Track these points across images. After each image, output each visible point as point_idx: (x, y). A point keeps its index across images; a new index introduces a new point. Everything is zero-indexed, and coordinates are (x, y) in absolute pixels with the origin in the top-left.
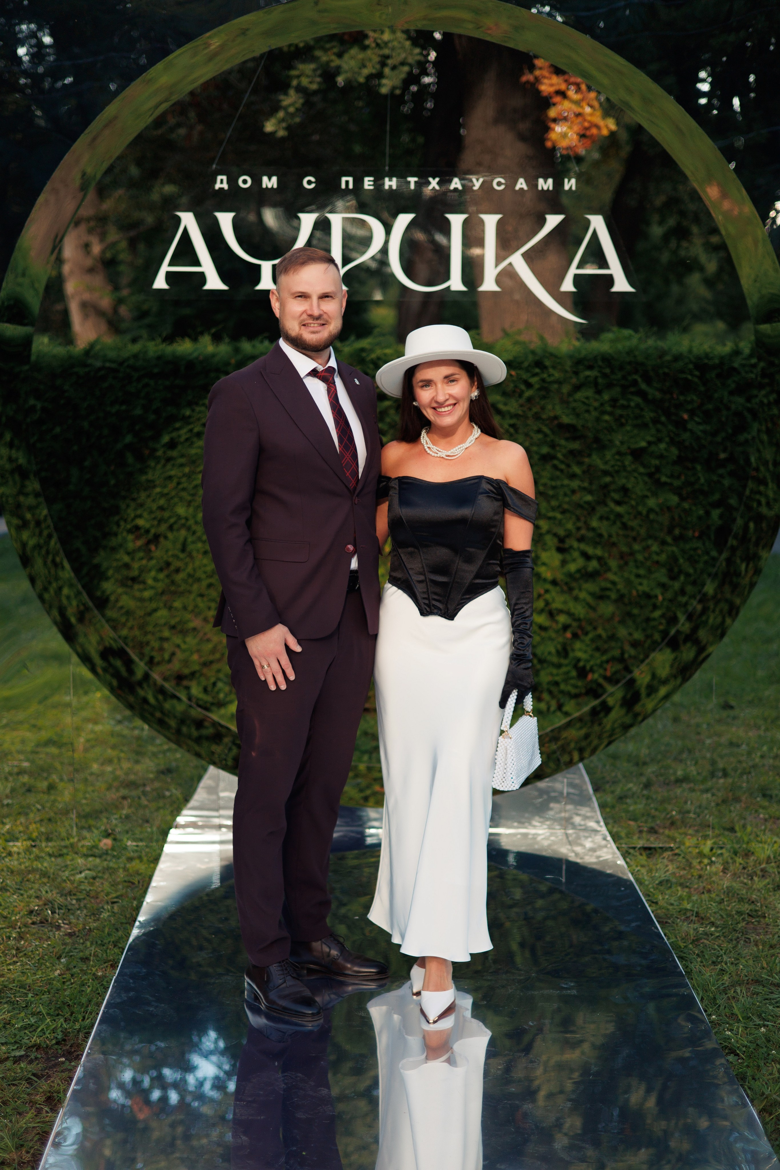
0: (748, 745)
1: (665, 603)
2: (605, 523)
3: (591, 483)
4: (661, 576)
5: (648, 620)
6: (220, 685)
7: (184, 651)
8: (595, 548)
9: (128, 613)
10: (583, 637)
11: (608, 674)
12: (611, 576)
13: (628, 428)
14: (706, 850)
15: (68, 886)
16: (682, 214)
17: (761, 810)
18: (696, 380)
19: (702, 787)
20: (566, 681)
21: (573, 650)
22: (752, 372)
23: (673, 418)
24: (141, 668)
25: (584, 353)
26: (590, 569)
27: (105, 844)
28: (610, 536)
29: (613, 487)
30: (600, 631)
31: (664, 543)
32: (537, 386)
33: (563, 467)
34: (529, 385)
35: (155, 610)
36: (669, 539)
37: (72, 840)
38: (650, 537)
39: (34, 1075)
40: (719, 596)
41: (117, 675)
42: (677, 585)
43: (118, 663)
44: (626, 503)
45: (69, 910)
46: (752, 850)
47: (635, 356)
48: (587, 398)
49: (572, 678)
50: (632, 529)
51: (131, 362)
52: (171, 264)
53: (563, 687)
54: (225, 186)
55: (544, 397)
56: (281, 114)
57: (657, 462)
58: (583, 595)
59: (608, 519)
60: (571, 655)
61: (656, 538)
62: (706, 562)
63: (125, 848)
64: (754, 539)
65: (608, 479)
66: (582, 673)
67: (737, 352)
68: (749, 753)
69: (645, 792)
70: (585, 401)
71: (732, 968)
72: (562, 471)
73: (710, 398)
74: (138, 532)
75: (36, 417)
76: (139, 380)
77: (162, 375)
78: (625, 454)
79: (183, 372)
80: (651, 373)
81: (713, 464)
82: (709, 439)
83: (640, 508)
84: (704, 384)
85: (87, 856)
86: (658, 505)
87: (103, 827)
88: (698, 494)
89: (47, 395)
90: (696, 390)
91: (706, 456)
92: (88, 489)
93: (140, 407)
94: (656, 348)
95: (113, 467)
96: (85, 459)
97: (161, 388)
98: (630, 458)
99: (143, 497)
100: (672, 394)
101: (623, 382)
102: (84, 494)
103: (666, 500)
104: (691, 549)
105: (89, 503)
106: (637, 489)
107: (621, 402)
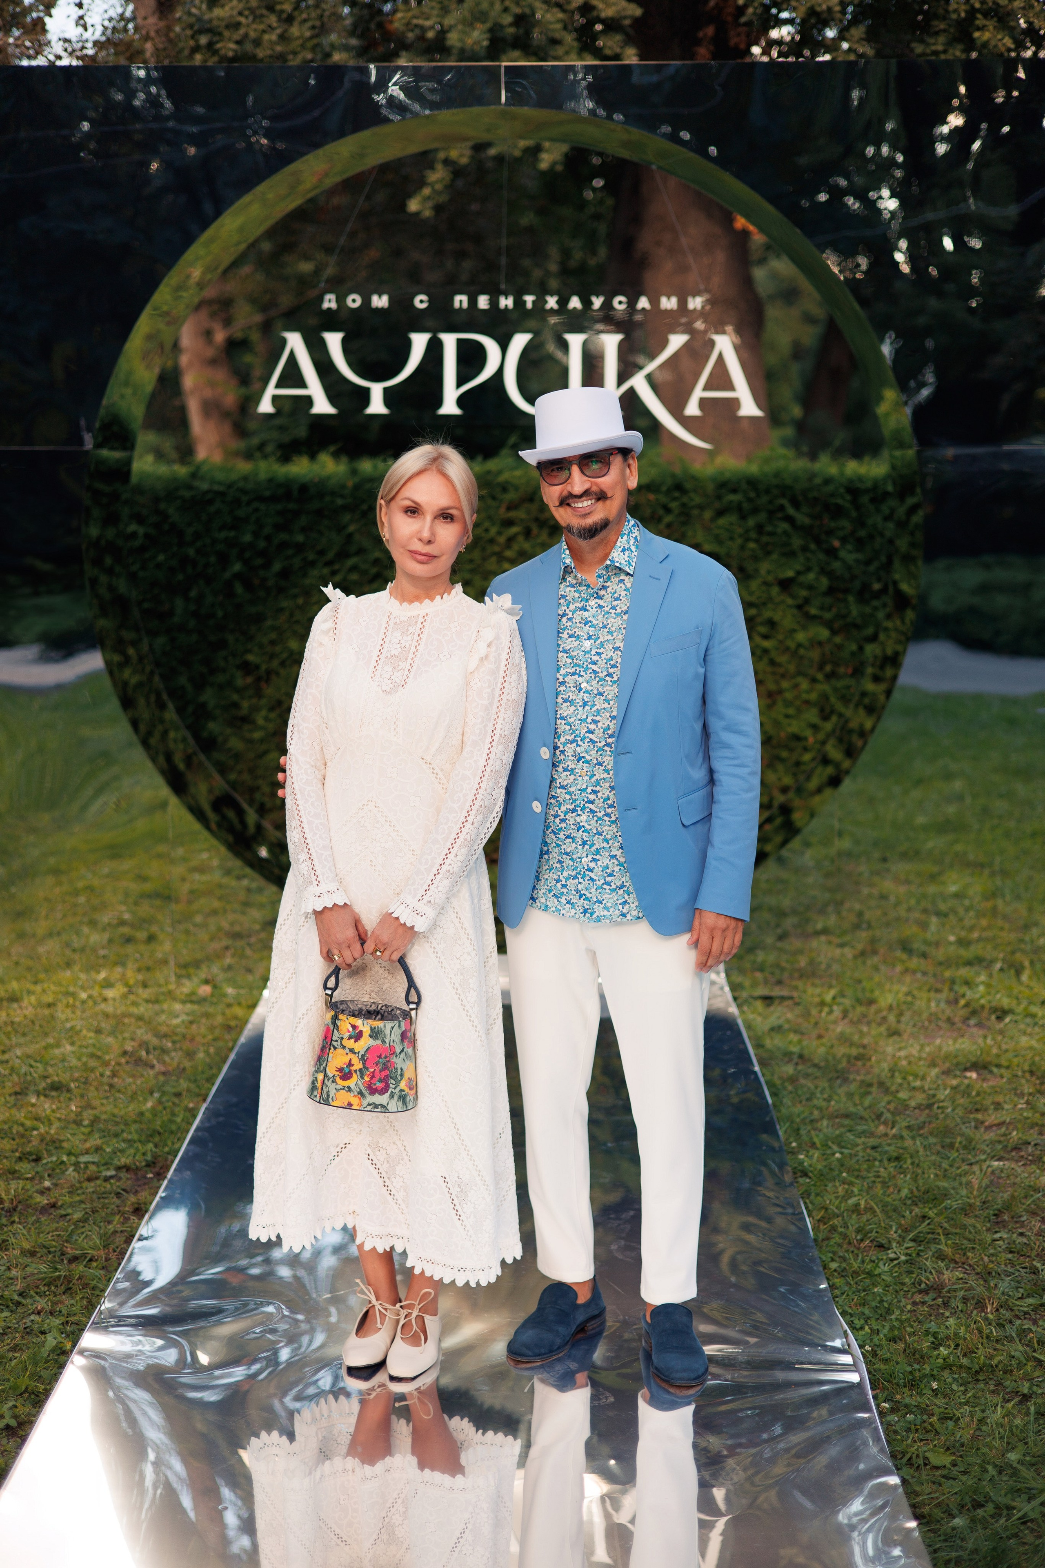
0: (896, 898)
1: (817, 745)
4: (812, 715)
9: (237, 756)
13: (775, 556)
14: (828, 999)
15: (164, 1029)
17: (898, 964)
18: (847, 505)
19: (839, 940)
23: (824, 545)
24: (252, 817)
27: (204, 991)
29: (759, 620)
31: (814, 680)
32: (677, 511)
34: (668, 510)
35: (265, 753)
36: (820, 676)
37: (170, 988)
38: (800, 673)
39: (124, 1190)
41: (231, 829)
42: (828, 725)
43: (231, 814)
45: (164, 1051)
46: (875, 998)
47: (782, 479)
48: (731, 524)
50: (779, 665)
51: (241, 484)
52: (278, 385)
54: (333, 305)
55: (684, 523)
56: (426, 191)
57: (806, 593)
61: (805, 676)
63: (225, 995)
65: (754, 612)
68: (896, 906)
69: (779, 944)
73: (863, 525)
74: (247, 668)
75: (137, 543)
76: (249, 503)
77: (273, 499)
78: (772, 585)
79: (296, 495)
80: (800, 497)
81: (867, 596)
82: (861, 569)
83: (788, 643)
84: (857, 509)
85: (185, 1002)
86: (808, 639)
87: (203, 976)
88: (850, 628)
89: (150, 520)
90: (847, 515)
91: (859, 587)
92: (194, 621)
93: (249, 533)
94: (806, 469)
95: (220, 598)
96: (191, 589)
97: (272, 512)
98: (777, 588)
99: (253, 630)
100: (822, 519)
101: (769, 507)
102: (190, 626)
103: (816, 634)
104: (844, 687)
105: (195, 637)
106: (785, 623)
107: (768, 528)
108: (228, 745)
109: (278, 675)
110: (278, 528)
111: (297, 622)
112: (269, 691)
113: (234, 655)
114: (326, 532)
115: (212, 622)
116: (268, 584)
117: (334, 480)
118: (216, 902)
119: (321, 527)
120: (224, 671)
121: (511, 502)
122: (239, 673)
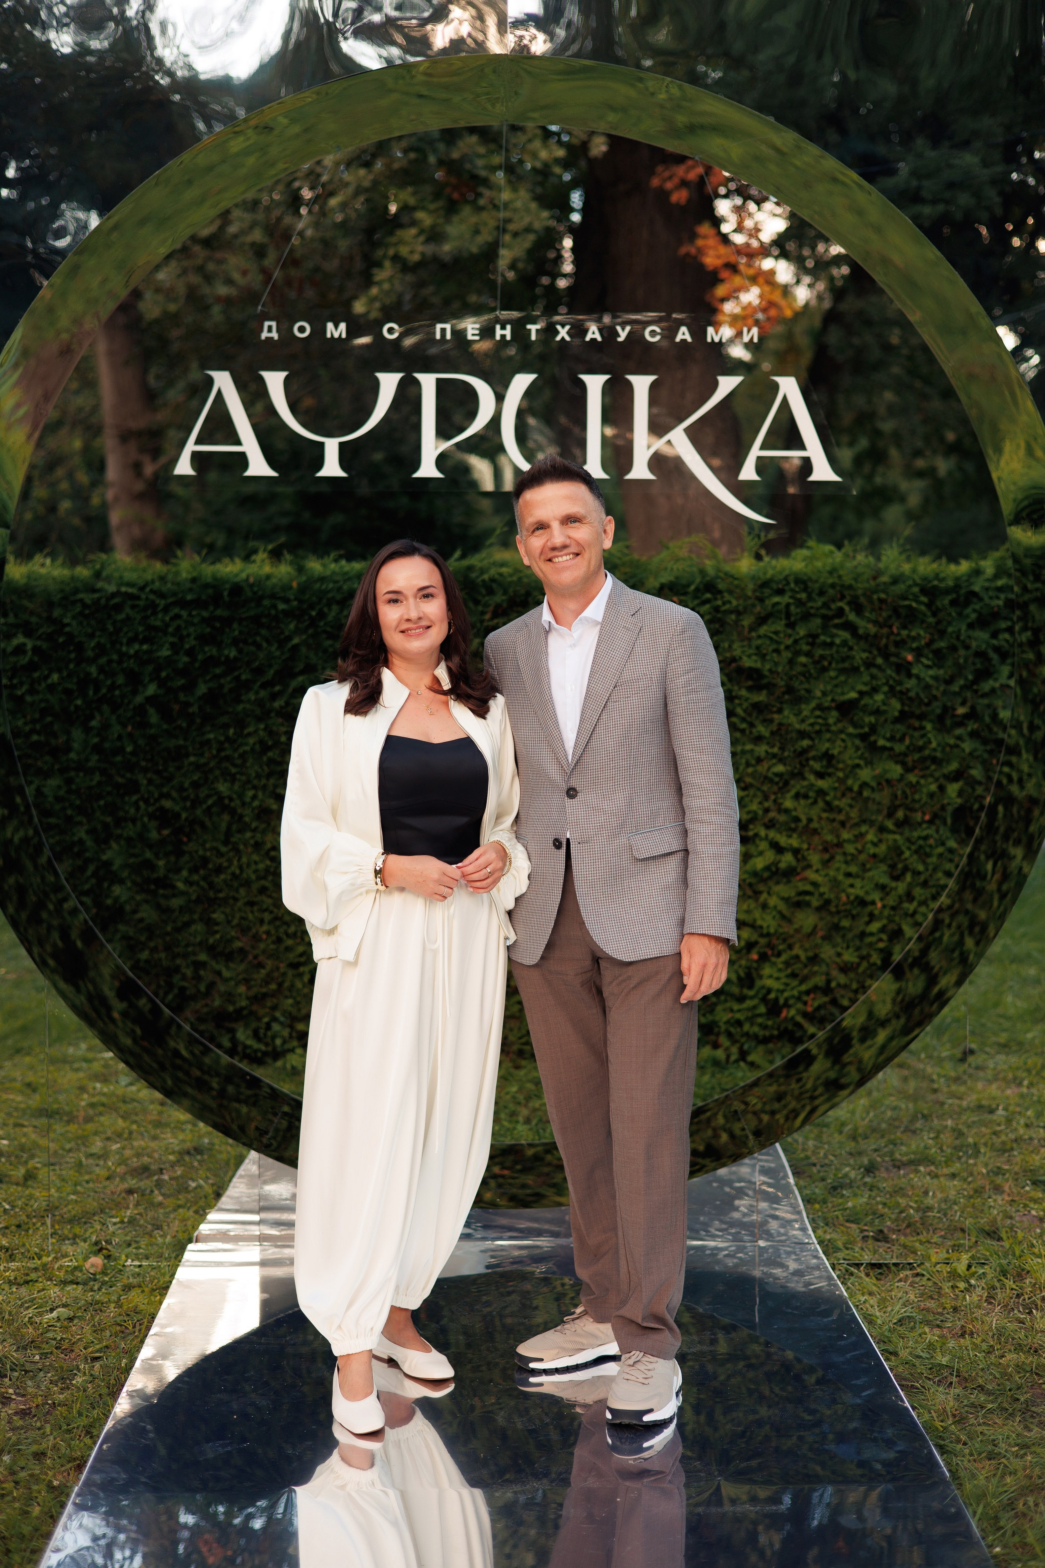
0: (1006, 1109)
1: (886, 912)
2: (802, 802)
3: (782, 749)
4: (880, 874)
5: (863, 935)
6: (276, 1027)
7: (227, 980)
8: (790, 837)
9: (150, 929)
10: (773, 959)
11: (809, 1009)
12: (811, 875)
13: (832, 674)
14: (961, 1268)
15: (31, 1332)
16: (877, 433)
17: (1032, 1205)
18: (923, 608)
19: (946, 1171)
20: (751, 1020)
21: (761, 977)
22: (998, 598)
23: (893, 659)
25: (770, 573)
26: (783, 865)
27: (93, 1266)
28: (810, 820)
29: (812, 753)
30: (797, 951)
31: (882, 829)
33: (744, 726)
35: (187, 925)
36: (890, 824)
37: (45, 1259)
38: (864, 821)
40: (957, 906)
42: (901, 887)
44: (830, 775)
45: (26, 1372)
46: (1027, 1267)
47: (840, 577)
48: (776, 633)
49: (760, 1015)
50: (840, 811)
51: (157, 585)
53: (746, 1027)
54: (275, 335)
55: (717, 632)
56: (374, 291)
57: (873, 719)
58: (773, 901)
59: (806, 797)
60: (759, 983)
61: (872, 823)
62: (940, 855)
63: (122, 1270)
64: (1002, 829)
65: (806, 743)
66: (774, 1009)
67: (977, 572)
68: (1009, 1121)
69: (867, 1179)
70: (774, 636)
72: (743, 731)
73: (942, 633)
74: (164, 818)
75: (24, 660)
76: (166, 609)
77: (197, 603)
78: (829, 709)
79: (226, 598)
80: (862, 600)
81: (948, 722)
82: (942, 689)
83: (850, 782)
84: (934, 614)
85: (64, 1283)
86: (874, 777)
87: (94, 1238)
88: (928, 763)
89: (41, 631)
90: (923, 622)
91: (938, 711)
92: (95, 758)
93: (167, 646)
94: (868, 566)
95: (130, 728)
96: (92, 717)
97: (196, 620)
98: (835, 713)
99: (171, 769)
100: (890, 627)
101: (824, 611)
102: (91, 764)
103: (886, 771)
104: (920, 838)
105: (97, 777)
106: (846, 757)
107: (822, 638)
108: (139, 916)
109: (203, 826)
110: (203, 639)
111: (228, 758)
112: (191, 847)
113: (146, 801)
114: (265, 645)
115: (119, 758)
116: (191, 710)
117: (274, 580)
118: (120, 1122)
119: (258, 639)
120: (134, 821)
121: (498, 606)
122: (153, 824)
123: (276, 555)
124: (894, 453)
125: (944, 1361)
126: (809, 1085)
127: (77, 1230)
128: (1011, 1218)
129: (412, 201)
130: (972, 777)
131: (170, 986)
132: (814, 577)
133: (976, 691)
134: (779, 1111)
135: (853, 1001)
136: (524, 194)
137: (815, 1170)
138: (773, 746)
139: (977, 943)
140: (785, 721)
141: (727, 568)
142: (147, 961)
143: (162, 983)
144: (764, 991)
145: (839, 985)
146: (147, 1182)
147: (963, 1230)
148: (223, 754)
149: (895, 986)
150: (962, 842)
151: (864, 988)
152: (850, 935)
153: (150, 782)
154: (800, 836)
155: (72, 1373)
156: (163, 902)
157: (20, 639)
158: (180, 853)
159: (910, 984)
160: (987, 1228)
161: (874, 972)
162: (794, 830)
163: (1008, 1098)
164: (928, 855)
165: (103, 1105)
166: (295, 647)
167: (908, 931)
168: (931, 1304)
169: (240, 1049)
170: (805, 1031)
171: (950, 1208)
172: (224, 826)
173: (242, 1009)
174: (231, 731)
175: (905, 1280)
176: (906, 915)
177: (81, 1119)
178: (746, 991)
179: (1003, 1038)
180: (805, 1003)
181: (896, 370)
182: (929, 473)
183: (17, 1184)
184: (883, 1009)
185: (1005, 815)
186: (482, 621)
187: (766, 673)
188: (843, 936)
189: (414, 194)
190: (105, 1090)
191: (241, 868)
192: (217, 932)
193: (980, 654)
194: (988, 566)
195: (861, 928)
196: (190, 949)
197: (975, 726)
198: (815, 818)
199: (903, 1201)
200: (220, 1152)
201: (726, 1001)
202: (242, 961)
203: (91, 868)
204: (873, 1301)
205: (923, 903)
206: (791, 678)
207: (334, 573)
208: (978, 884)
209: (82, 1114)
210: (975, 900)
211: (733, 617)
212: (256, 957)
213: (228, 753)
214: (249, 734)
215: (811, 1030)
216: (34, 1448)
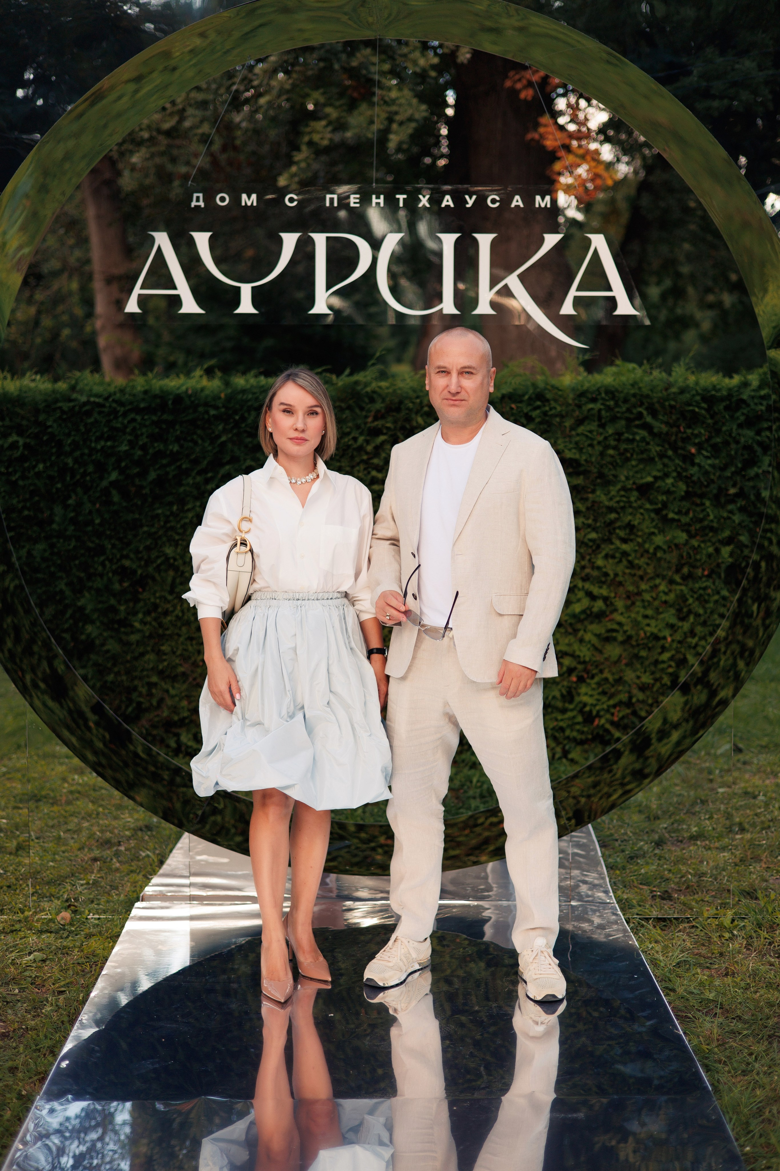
0: (765, 795)
1: (675, 645)
2: (611, 561)
3: (595, 520)
4: (670, 616)
5: (656, 662)
7: (173, 697)
8: (601, 587)
9: (115, 658)
10: (588, 681)
11: (616, 719)
12: (617, 617)
13: (634, 463)
14: (727, 922)
15: (13, 971)
16: (678, 275)
18: (703, 412)
19: (717, 845)
20: (571, 727)
21: (579, 694)
22: (761, 404)
23: (680, 451)
25: (586, 385)
26: (595, 610)
27: (63, 919)
28: (616, 575)
29: (618, 524)
30: (606, 674)
31: (672, 582)
32: (538, 420)
34: (530, 419)
35: (142, 655)
36: (677, 578)
37: (27, 913)
38: (658, 575)
40: (730, 638)
42: (686, 626)
44: (631, 540)
45: (8, 1003)
46: (778, 921)
47: (640, 388)
48: (591, 432)
49: (578, 723)
50: (639, 568)
51: (118, 396)
52: (143, 287)
53: (568, 732)
54: (202, 204)
55: (545, 431)
56: (294, 169)
57: (664, 498)
58: (588, 637)
59: (613, 557)
60: (577, 699)
61: (664, 577)
62: (716, 602)
63: (86, 922)
64: (765, 579)
65: (613, 516)
66: (589, 718)
67: (745, 384)
68: (767, 805)
69: (657, 851)
70: (589, 434)
71: (765, 1080)
73: (718, 432)
74: (124, 573)
75: (17, 454)
76: (125, 415)
77: (149, 410)
78: (631, 490)
79: (170, 406)
80: (657, 406)
81: (723, 500)
82: (717, 474)
83: (647, 546)
84: (712, 417)
85: (41, 932)
86: (666, 542)
87: (65, 896)
88: (707, 531)
89: (30, 431)
90: (703, 423)
91: (715, 491)
92: (72, 528)
93: (126, 442)
94: (661, 380)
95: (98, 506)
96: (70, 497)
97: (147, 423)
98: (635, 493)
99: (130, 537)
100: (678, 427)
101: (627, 415)
102: (68, 533)
103: (674, 538)
104: (700, 588)
105: (73, 543)
106: (644, 526)
107: (626, 435)
108: (106, 648)
109: (154, 579)
110: (153, 438)
111: (172, 528)
112: (145, 595)
113: (111, 561)
114: (200, 442)
115: (90, 528)
116: (144, 492)
117: (207, 392)
118: (90, 805)
119: (195, 437)
120: (101, 576)
121: (378, 411)
122: (116, 578)
123: (209, 372)
124: (690, 290)
125: (711, 996)
126: (619, 774)
127: (53, 890)
128: (766, 881)
129: (322, 100)
130: (741, 542)
131: (130, 701)
132: (620, 389)
133: (744, 476)
134: (594, 795)
135: (649, 713)
136: (407, 93)
137: (617, 844)
138: (588, 519)
139: (747, 664)
140: (597, 499)
141: (554, 381)
142: (112, 682)
143: (124, 699)
144: (581, 705)
145: (638, 701)
146: (108, 852)
147: (729, 891)
148: (169, 525)
149: (683, 699)
150: (733, 592)
151: (657, 703)
152: (647, 663)
153: (114, 546)
154: (609, 587)
155: (43, 1002)
156: (124, 638)
157: (14, 438)
158: (137, 600)
159: (695, 698)
160: (747, 889)
161: (665, 691)
162: (604, 583)
163: (767, 786)
164: (707, 602)
165: (79, 792)
166: (223, 444)
167: (691, 659)
168: (703, 951)
169: (183, 749)
170: (612, 735)
171: (720, 873)
172: (169, 580)
173: (184, 718)
174: (175, 508)
175: (683, 930)
176: (690, 647)
177: (63, 802)
178: (567, 705)
179: (765, 741)
180: (613, 714)
181: (692, 227)
182: (718, 305)
183: (11, 854)
184: (675, 716)
185: (767, 569)
186: (365, 423)
187: (583, 462)
188: (642, 663)
189: (324, 94)
190: (81, 781)
191: (183, 611)
192: (165, 660)
193: (747, 448)
194: (754, 379)
195: (655, 657)
196: (145, 673)
197: (743, 503)
198: (620, 573)
199: (684, 868)
200: (165, 829)
201: (552, 712)
202: (184, 682)
203: (69, 612)
204: (658, 947)
205: (703, 638)
206: (602, 466)
207: (252, 386)
208: (746, 621)
209: (64, 799)
210: (744, 633)
211: (558, 419)
212: (195, 679)
213: (172, 524)
214: (189, 510)
215: (617, 734)
216: (10, 1064)
